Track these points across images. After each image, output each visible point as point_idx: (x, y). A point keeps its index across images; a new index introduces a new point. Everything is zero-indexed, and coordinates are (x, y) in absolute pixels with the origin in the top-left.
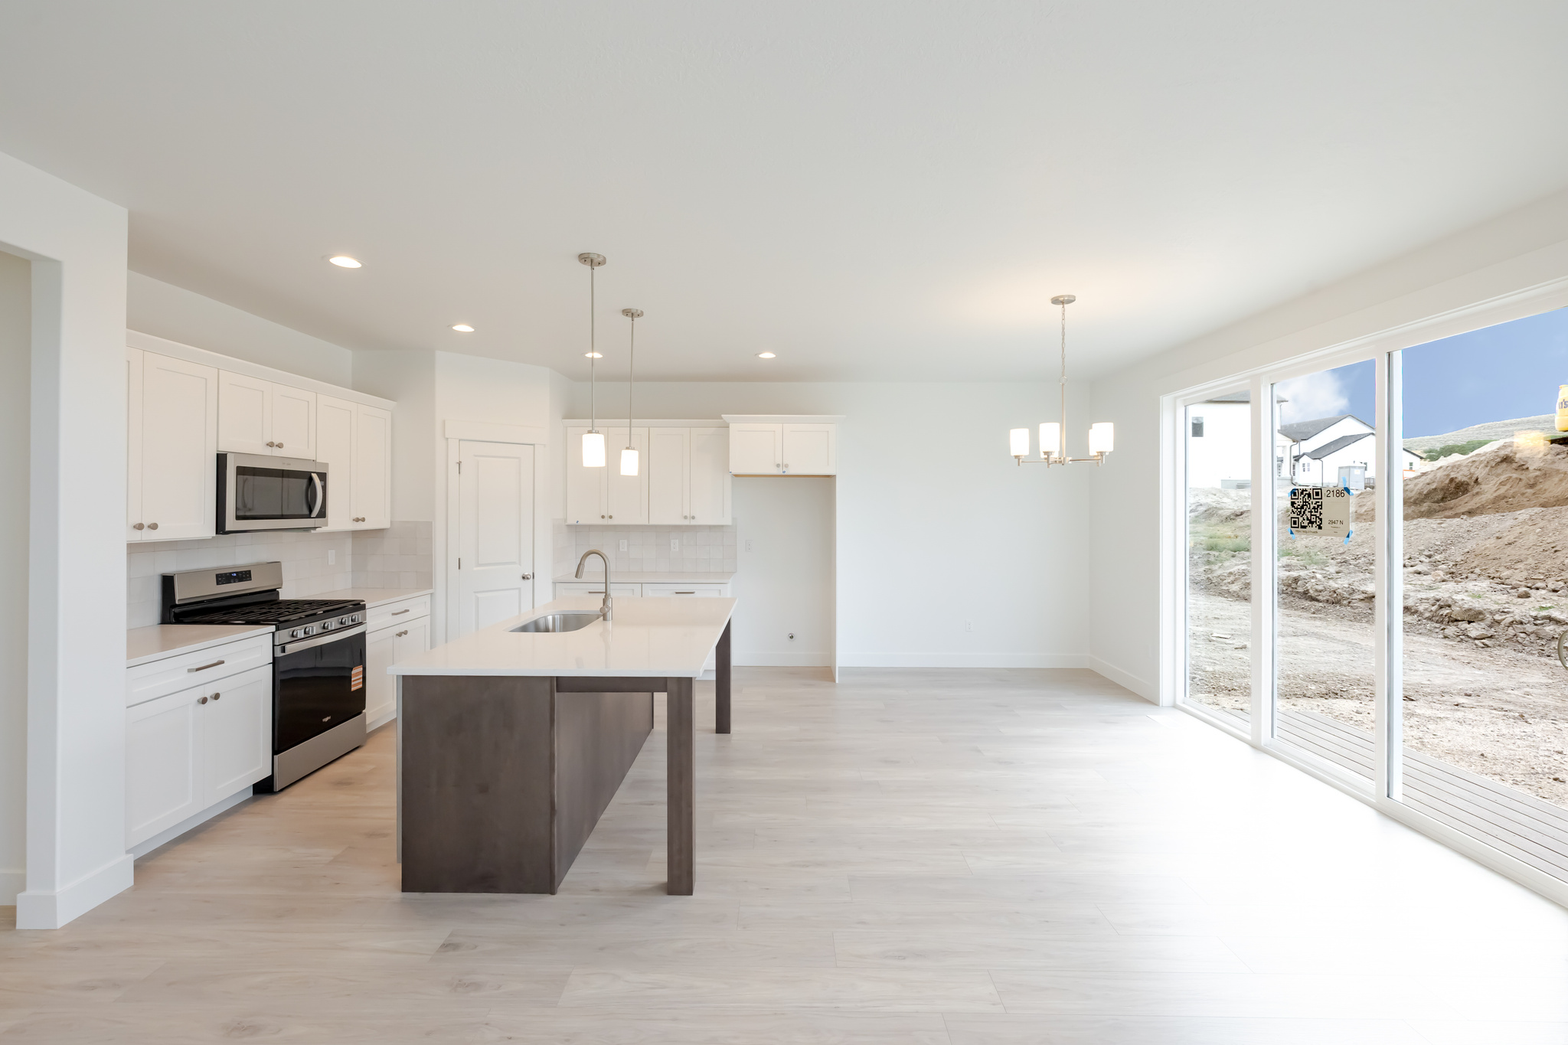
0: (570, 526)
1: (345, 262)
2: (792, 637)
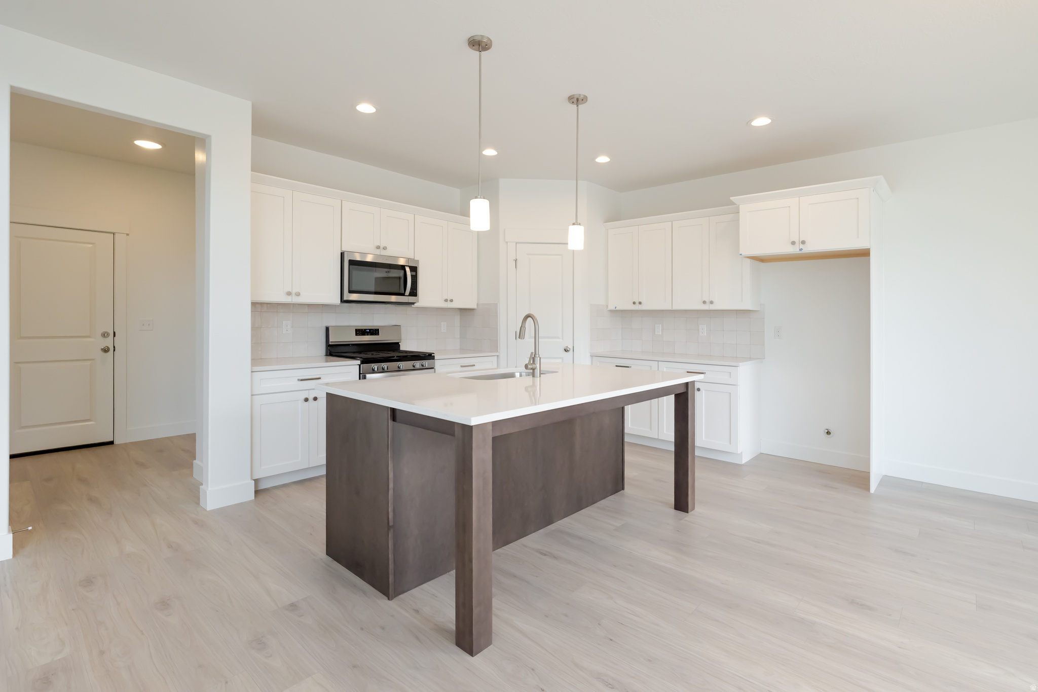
0: (611, 311)
1: (366, 108)
2: (828, 433)
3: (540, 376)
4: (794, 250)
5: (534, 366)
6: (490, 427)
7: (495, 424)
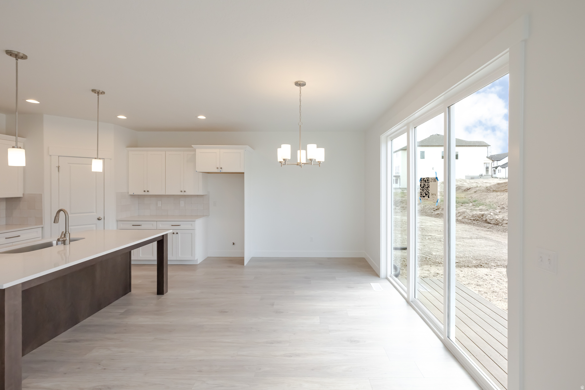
0: (131, 195)
2: (234, 244)
3: (69, 244)
4: (216, 171)
5: (64, 239)
6: (21, 286)
7: (23, 284)
